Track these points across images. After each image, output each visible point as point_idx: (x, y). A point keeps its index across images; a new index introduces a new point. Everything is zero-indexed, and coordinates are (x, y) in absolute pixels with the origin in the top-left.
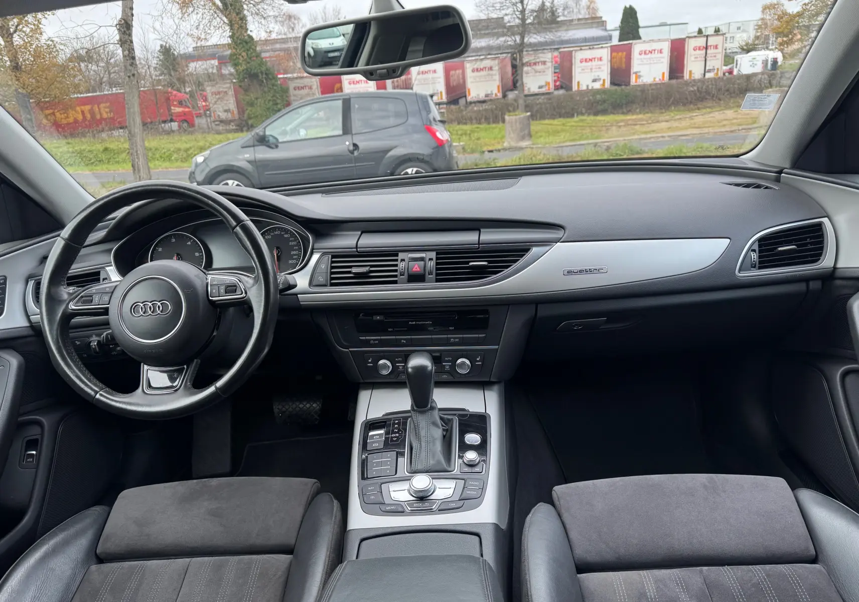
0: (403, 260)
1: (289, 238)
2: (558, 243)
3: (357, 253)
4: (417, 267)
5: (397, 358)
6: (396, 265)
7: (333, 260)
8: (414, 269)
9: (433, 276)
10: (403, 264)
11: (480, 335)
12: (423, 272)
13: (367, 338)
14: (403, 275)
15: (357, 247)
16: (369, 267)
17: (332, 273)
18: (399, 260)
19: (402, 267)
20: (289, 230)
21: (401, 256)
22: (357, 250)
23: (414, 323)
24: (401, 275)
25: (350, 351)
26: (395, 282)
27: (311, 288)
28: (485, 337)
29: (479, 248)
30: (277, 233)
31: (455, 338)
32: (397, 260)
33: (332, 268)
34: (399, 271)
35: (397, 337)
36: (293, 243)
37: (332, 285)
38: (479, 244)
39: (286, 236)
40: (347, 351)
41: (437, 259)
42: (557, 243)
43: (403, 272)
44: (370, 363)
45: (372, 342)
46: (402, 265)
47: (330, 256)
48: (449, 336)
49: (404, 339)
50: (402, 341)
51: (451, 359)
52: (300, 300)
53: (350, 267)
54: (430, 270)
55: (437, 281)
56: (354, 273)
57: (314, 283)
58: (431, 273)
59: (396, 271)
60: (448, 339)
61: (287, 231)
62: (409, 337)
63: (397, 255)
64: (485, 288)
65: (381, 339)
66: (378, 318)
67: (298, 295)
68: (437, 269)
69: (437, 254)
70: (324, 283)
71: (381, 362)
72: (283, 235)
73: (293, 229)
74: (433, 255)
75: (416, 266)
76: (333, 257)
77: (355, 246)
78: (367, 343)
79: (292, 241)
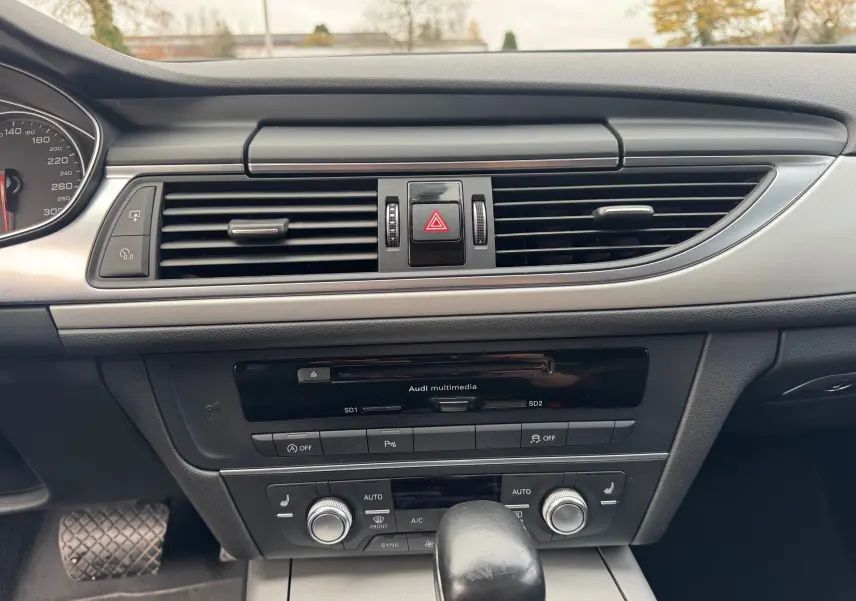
0: (392, 200)
1: (49, 145)
2: (841, 158)
3: (246, 178)
4: (435, 221)
5: (370, 493)
6: (373, 216)
7: (170, 197)
8: (431, 227)
9: (489, 249)
10: (393, 212)
11: (620, 424)
12: (454, 234)
13: (278, 436)
14: (395, 244)
15: (245, 160)
16: (286, 220)
17: (165, 237)
18: (381, 201)
19: (392, 219)
20: (47, 125)
21: (386, 187)
22: (246, 167)
23: (425, 388)
24: (387, 245)
25: (223, 477)
26: (371, 266)
27: (96, 283)
28: (632, 427)
29: (620, 165)
30: (12, 132)
31: (542, 432)
32: (374, 201)
33: (166, 220)
34: (381, 232)
35: (371, 432)
36: (59, 160)
37: (165, 274)
38: (621, 155)
39: (39, 140)
40: (216, 478)
41: (497, 197)
42: (836, 157)
43: (393, 235)
44: (285, 510)
45: (292, 448)
46: (389, 215)
47: (160, 187)
48: (526, 426)
49: (391, 438)
50: (387, 443)
51: (528, 492)
52: (59, 323)
53: (226, 219)
54: (480, 230)
55: (501, 261)
56: (238, 238)
57: (106, 268)
58: (480, 240)
59: (373, 232)
60: (524, 435)
61: (42, 128)
62: (408, 431)
63: (374, 186)
64: (643, 285)
65: (320, 439)
66: (314, 375)
67: (52, 308)
68: (499, 227)
69: (495, 184)
70: (138, 268)
71: (321, 507)
72: (32, 136)
73: (59, 122)
74: (484, 186)
75: (436, 218)
76: (169, 188)
77: (239, 155)
78: (275, 453)
79: (56, 154)
